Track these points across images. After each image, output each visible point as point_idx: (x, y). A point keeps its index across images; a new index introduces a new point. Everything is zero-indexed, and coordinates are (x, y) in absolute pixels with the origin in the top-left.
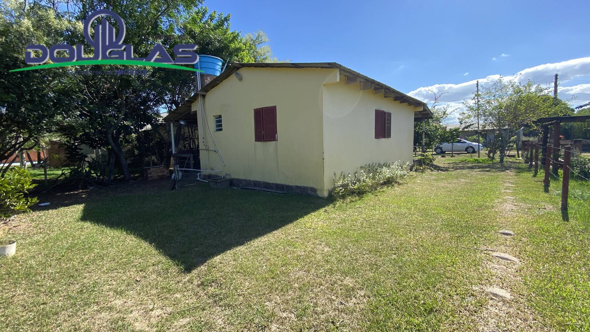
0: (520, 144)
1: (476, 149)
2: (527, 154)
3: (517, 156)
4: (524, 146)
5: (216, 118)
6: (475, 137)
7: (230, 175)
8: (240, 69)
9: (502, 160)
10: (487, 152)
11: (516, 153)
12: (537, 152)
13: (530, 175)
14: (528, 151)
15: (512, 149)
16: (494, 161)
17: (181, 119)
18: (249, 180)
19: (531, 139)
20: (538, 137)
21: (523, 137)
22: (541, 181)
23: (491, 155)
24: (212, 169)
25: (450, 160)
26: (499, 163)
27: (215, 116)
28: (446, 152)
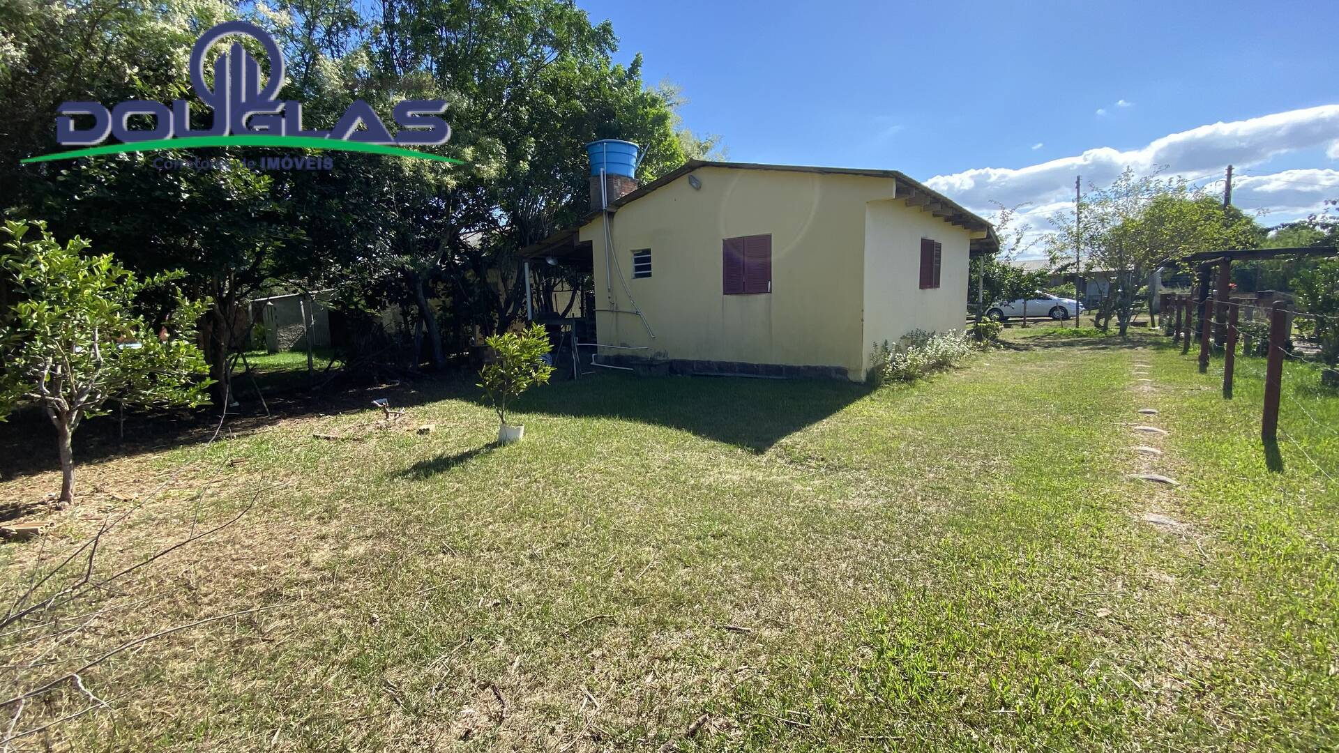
0: (1156, 303)
1: (1072, 311)
2: (1170, 319)
3: (1150, 324)
4: (1166, 304)
5: (635, 255)
6: (1063, 288)
7: (666, 354)
8: (697, 170)
9: (1123, 332)
10: (1094, 317)
11: (1150, 318)
12: (1189, 313)
13: (1174, 353)
14: (1172, 313)
15: (1140, 312)
16: (1109, 334)
17: (547, 255)
18: (709, 362)
19: (1178, 292)
20: (1190, 287)
21: (1162, 287)
22: (1195, 360)
23: (1102, 322)
24: (623, 345)
25: (1023, 332)
26: (1119, 335)
27: (633, 251)
28: (1008, 317)
